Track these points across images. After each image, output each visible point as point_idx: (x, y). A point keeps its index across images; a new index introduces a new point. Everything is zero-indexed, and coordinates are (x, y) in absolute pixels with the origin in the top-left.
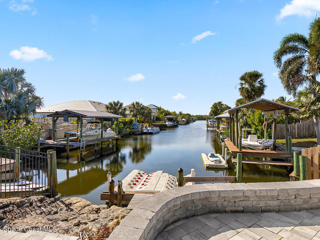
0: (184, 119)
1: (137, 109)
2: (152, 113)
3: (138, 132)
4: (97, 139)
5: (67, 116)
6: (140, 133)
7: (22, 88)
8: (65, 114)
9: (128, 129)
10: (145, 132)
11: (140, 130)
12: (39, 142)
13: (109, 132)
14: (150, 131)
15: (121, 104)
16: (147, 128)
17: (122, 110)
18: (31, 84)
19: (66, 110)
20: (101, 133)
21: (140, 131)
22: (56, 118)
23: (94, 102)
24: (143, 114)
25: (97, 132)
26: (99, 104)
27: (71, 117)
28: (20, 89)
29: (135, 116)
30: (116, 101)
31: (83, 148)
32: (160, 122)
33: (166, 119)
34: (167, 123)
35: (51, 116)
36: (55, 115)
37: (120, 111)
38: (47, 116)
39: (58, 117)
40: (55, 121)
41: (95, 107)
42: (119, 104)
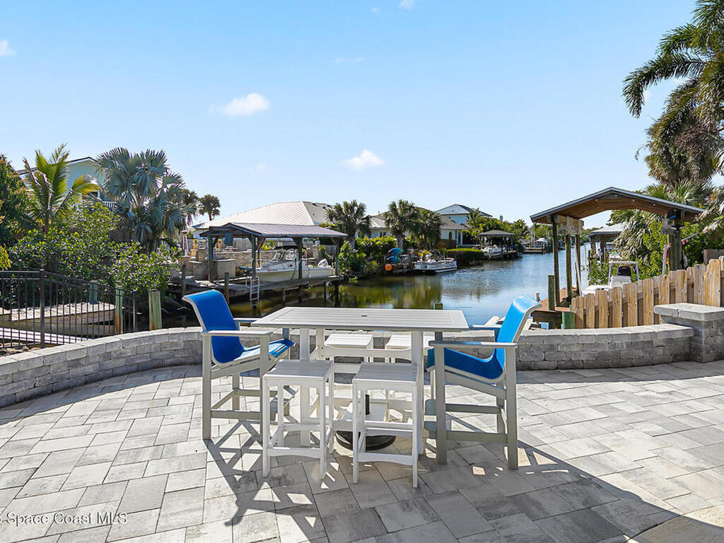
0: (541, 240)
1: (401, 219)
2: (443, 224)
3: (400, 269)
4: (292, 279)
5: (230, 234)
6: (405, 271)
7: (164, 186)
8: (227, 231)
9: (374, 263)
10: (417, 268)
11: (405, 265)
12: (185, 283)
13: (322, 266)
14: (429, 268)
15: (361, 209)
16: (427, 260)
17: (363, 219)
18: (179, 177)
19: (229, 224)
20: (298, 269)
21: (405, 267)
22: (214, 239)
23: (314, 204)
24: (416, 229)
25: (291, 266)
26: (324, 208)
27: (237, 236)
28: (160, 186)
29: (397, 233)
30: (349, 202)
31: (254, 296)
32: (471, 247)
33: (486, 239)
34: (486, 250)
35: (206, 236)
36: (213, 233)
37: (358, 222)
38: (201, 235)
39: (217, 238)
40: (212, 245)
41: (313, 215)
42: (356, 208)
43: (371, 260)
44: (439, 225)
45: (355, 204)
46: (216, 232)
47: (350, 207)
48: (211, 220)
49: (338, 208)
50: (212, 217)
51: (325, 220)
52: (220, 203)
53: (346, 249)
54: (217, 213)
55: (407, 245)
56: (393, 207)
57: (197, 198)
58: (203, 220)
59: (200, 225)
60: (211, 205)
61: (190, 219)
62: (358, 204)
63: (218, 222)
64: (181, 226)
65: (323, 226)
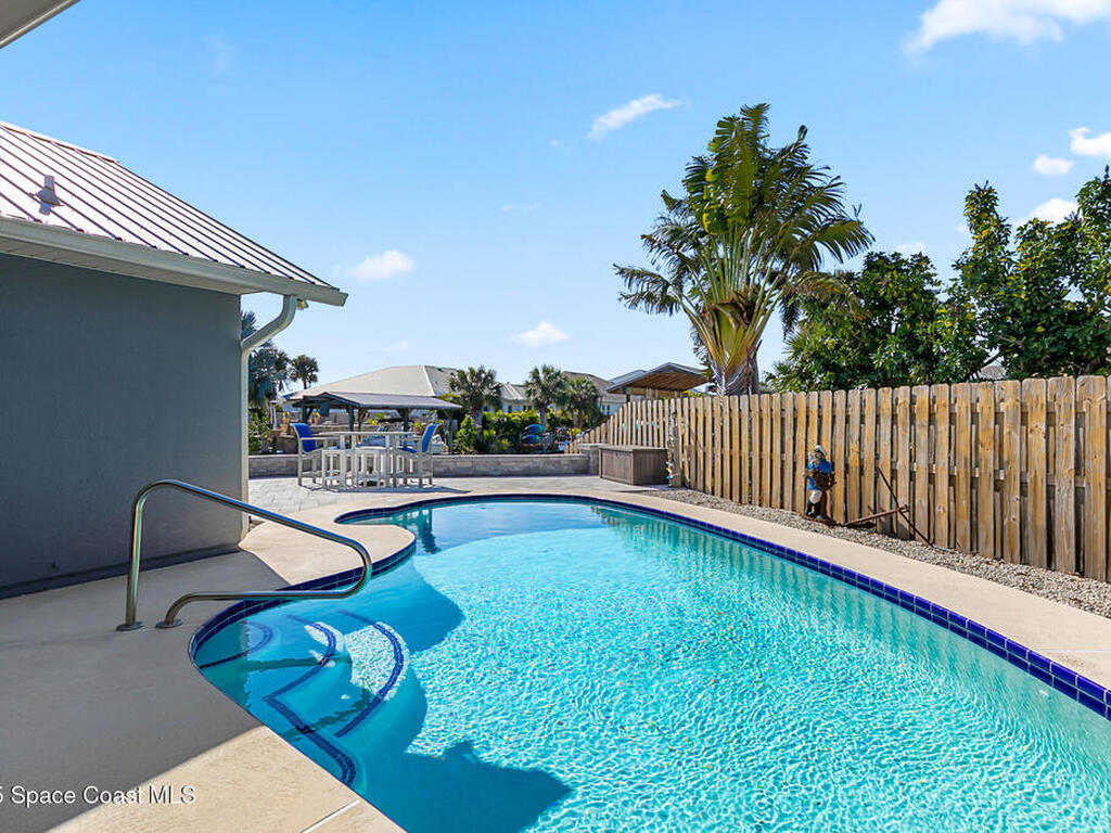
5: (326, 405)
8: (323, 402)
9: (504, 442)
15: (490, 376)
17: (492, 389)
19: (324, 393)
23: (440, 370)
29: (541, 406)
35: (299, 407)
36: (307, 403)
37: (486, 392)
38: (294, 405)
39: (312, 408)
40: (306, 417)
41: (435, 383)
42: (483, 375)
43: (501, 438)
44: (596, 397)
45: (481, 371)
46: (312, 402)
47: (476, 375)
48: (305, 388)
49: (462, 375)
50: (308, 384)
51: (446, 390)
52: (319, 366)
53: (468, 426)
54: (314, 379)
55: (554, 422)
56: (535, 374)
57: (287, 360)
58: (296, 388)
59: (291, 395)
60: (306, 368)
61: (281, 387)
62: (487, 371)
63: (314, 390)
64: (271, 395)
65: (443, 398)
